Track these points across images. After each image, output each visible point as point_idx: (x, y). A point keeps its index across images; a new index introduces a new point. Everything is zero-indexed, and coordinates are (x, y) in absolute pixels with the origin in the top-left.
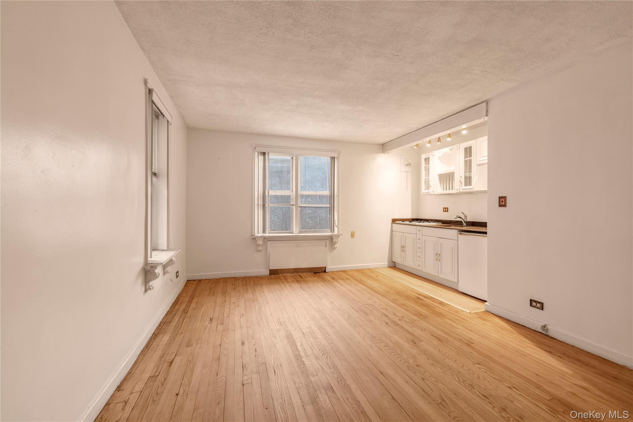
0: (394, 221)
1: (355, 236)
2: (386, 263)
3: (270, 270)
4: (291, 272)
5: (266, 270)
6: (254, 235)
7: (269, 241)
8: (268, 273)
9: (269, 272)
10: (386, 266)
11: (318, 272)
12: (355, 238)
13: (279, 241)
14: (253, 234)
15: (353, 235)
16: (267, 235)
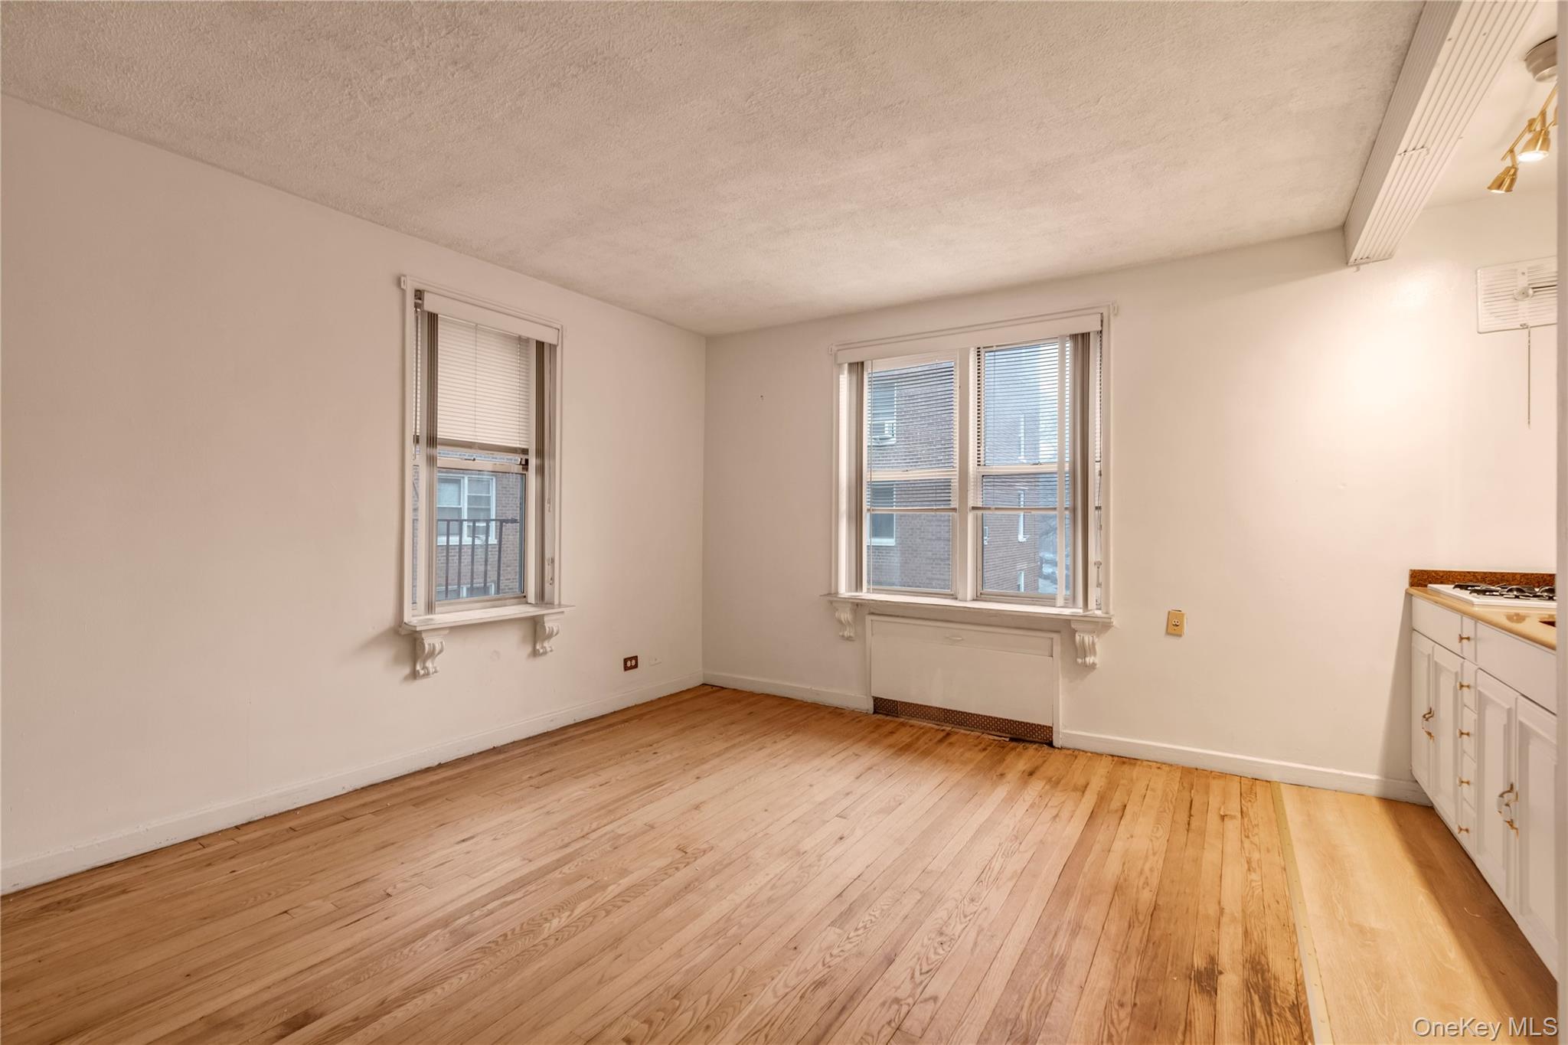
0: (1421, 579)
1: (1186, 628)
2: (1369, 777)
3: (876, 699)
4: (934, 719)
5: (865, 697)
6: (837, 593)
7: (873, 614)
8: (869, 706)
9: (872, 702)
10: (1373, 790)
11: (1028, 739)
12: (1183, 637)
13: (898, 616)
14: (833, 592)
15: (1174, 626)
16: (866, 594)
